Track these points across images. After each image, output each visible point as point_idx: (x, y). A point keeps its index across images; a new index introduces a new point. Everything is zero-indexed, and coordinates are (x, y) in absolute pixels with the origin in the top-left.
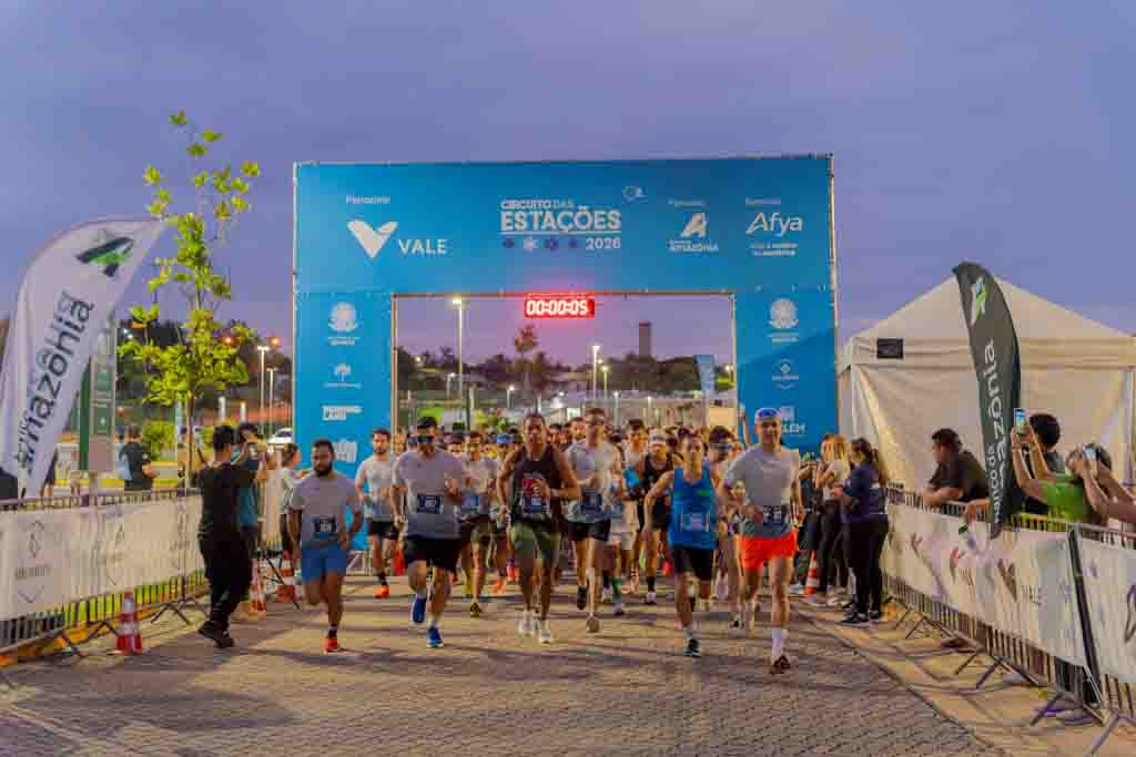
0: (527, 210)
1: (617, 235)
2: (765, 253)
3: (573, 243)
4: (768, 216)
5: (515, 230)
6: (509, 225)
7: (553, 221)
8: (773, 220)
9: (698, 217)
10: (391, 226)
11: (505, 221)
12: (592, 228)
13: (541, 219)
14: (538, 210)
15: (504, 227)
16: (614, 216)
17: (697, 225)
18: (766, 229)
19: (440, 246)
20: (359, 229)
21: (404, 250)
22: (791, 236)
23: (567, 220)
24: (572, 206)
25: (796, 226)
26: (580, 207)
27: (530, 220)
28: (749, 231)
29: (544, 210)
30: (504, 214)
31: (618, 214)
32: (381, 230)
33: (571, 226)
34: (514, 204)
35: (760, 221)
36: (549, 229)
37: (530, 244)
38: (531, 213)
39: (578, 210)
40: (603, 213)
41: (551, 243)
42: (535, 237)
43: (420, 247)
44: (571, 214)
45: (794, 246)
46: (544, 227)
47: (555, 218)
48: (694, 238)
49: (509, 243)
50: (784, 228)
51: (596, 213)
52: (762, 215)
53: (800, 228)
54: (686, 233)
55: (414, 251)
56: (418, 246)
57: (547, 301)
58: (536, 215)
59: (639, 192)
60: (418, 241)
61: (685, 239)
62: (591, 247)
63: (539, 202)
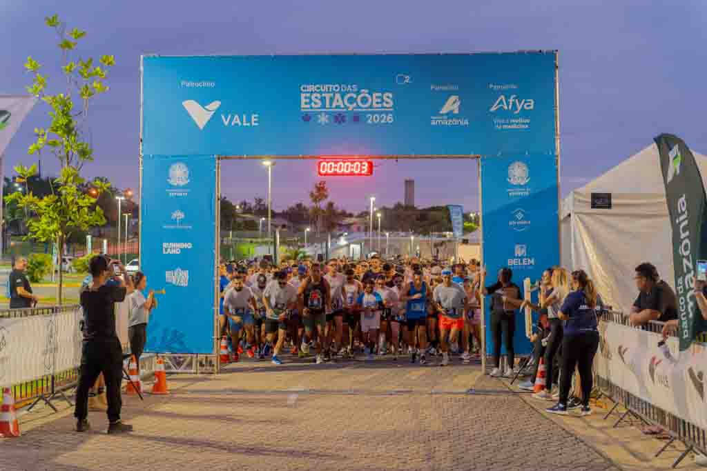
0: (321, 93)
1: (391, 112)
2: (505, 126)
3: (356, 118)
4: (507, 98)
5: (312, 108)
6: (306, 103)
7: (340, 101)
8: (511, 100)
9: (453, 98)
10: (215, 105)
11: (303, 101)
12: (371, 107)
13: (332, 99)
14: (329, 92)
15: (303, 106)
16: (388, 97)
17: (452, 105)
18: (506, 108)
19: (253, 120)
20: (191, 106)
21: (226, 123)
22: (524, 113)
23: (351, 100)
24: (356, 90)
25: (528, 106)
26: (363, 90)
27: (323, 99)
28: (493, 109)
29: (334, 93)
30: (303, 95)
31: (390, 95)
32: (207, 107)
33: (355, 104)
34: (311, 88)
35: (501, 101)
36: (337, 107)
37: (323, 119)
38: (323, 95)
39: (360, 94)
40: (380, 94)
41: (339, 118)
42: (326, 113)
43: (238, 122)
44: (355, 96)
45: (528, 121)
46: (334, 105)
47: (343, 99)
48: (450, 115)
49: (307, 118)
50: (519, 108)
51: (375, 95)
52: (503, 97)
53: (532, 107)
54: (444, 110)
55: (233, 124)
56: (236, 121)
57: (336, 163)
58: (328, 96)
59: (407, 79)
60: (236, 116)
61: (442, 115)
62: (369, 122)
63: (331, 86)
